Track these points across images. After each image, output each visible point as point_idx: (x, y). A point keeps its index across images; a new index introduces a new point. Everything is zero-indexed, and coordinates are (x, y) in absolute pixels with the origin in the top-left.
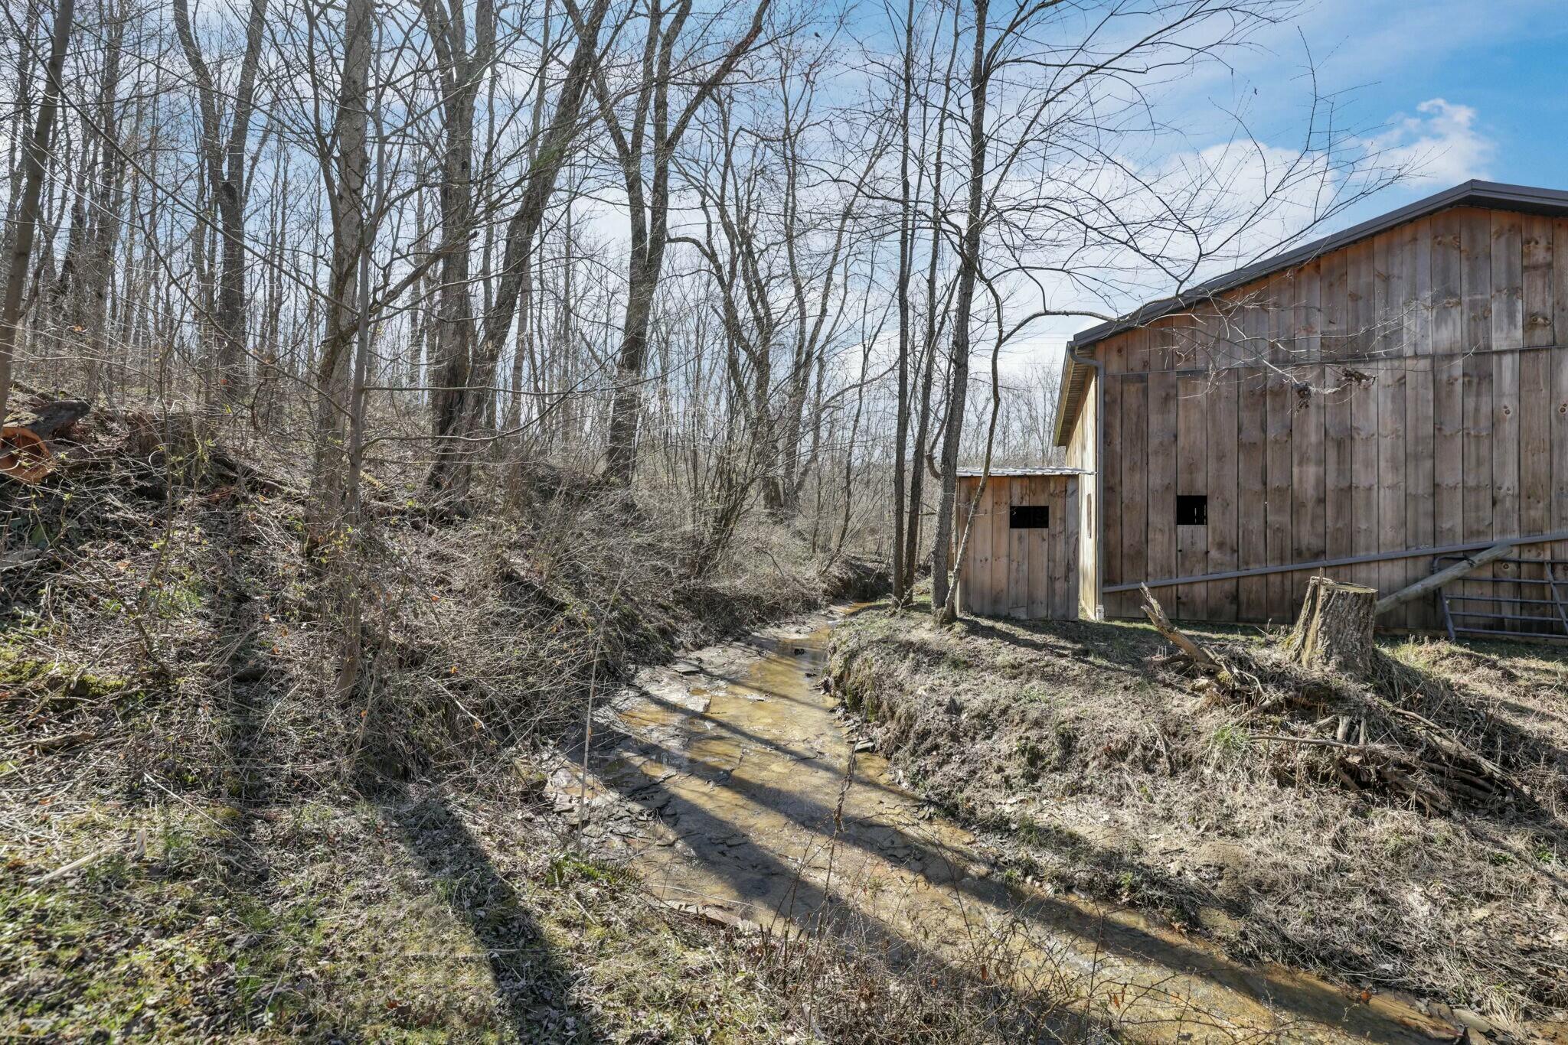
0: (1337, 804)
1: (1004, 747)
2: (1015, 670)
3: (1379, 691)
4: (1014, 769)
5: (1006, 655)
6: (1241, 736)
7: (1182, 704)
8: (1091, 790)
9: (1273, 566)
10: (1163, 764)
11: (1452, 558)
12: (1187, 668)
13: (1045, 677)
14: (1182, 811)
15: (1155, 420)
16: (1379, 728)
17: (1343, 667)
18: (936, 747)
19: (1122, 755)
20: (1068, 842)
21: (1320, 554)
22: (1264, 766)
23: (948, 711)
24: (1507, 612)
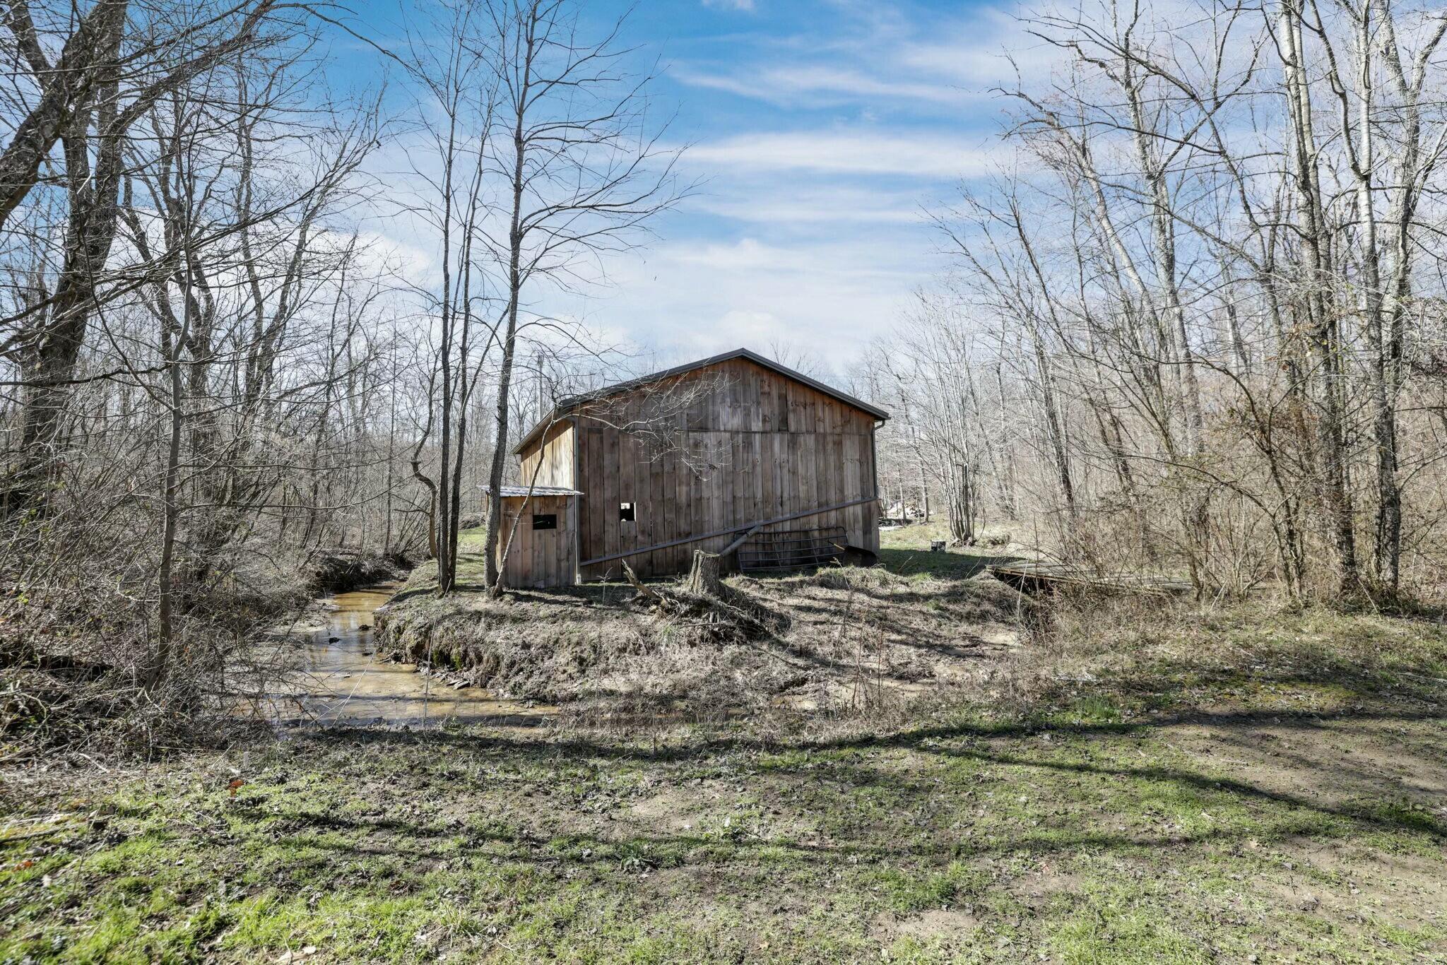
0: (711, 649)
1: (563, 661)
2: (554, 618)
3: (722, 599)
4: (572, 669)
5: (544, 610)
6: (674, 630)
7: (646, 620)
8: (613, 669)
9: (669, 543)
10: (643, 649)
11: (741, 533)
12: (645, 602)
13: (573, 619)
14: (655, 668)
15: (607, 456)
16: (723, 614)
17: (709, 591)
18: (521, 670)
19: (623, 650)
20: (611, 693)
21: (688, 534)
22: (684, 641)
23: (523, 648)
24: (761, 559)
